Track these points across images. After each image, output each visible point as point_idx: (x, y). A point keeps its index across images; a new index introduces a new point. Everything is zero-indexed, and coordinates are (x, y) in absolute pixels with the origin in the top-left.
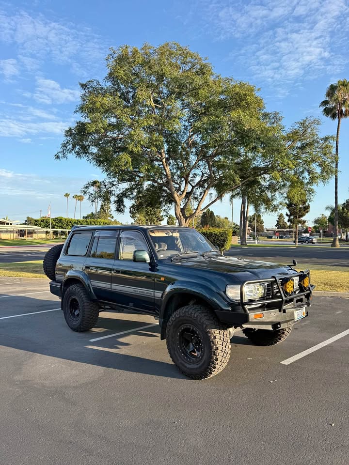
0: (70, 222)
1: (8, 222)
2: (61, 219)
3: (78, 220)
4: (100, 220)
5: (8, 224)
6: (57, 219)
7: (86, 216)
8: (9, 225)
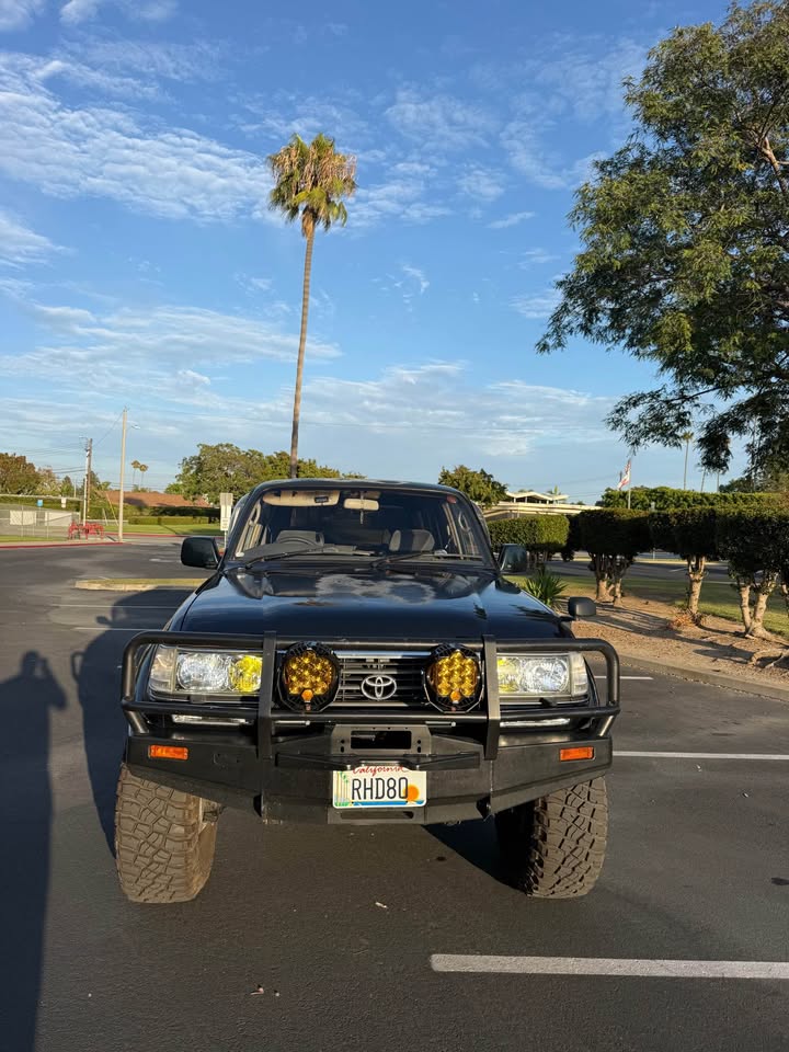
0: (685, 500)
1: (545, 497)
2: (664, 493)
3: (703, 495)
4: (761, 494)
5: (544, 501)
6: (655, 491)
7: (727, 484)
8: (548, 505)
